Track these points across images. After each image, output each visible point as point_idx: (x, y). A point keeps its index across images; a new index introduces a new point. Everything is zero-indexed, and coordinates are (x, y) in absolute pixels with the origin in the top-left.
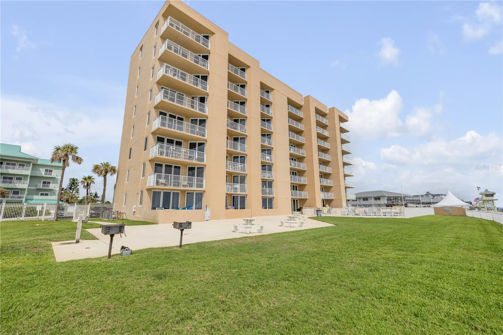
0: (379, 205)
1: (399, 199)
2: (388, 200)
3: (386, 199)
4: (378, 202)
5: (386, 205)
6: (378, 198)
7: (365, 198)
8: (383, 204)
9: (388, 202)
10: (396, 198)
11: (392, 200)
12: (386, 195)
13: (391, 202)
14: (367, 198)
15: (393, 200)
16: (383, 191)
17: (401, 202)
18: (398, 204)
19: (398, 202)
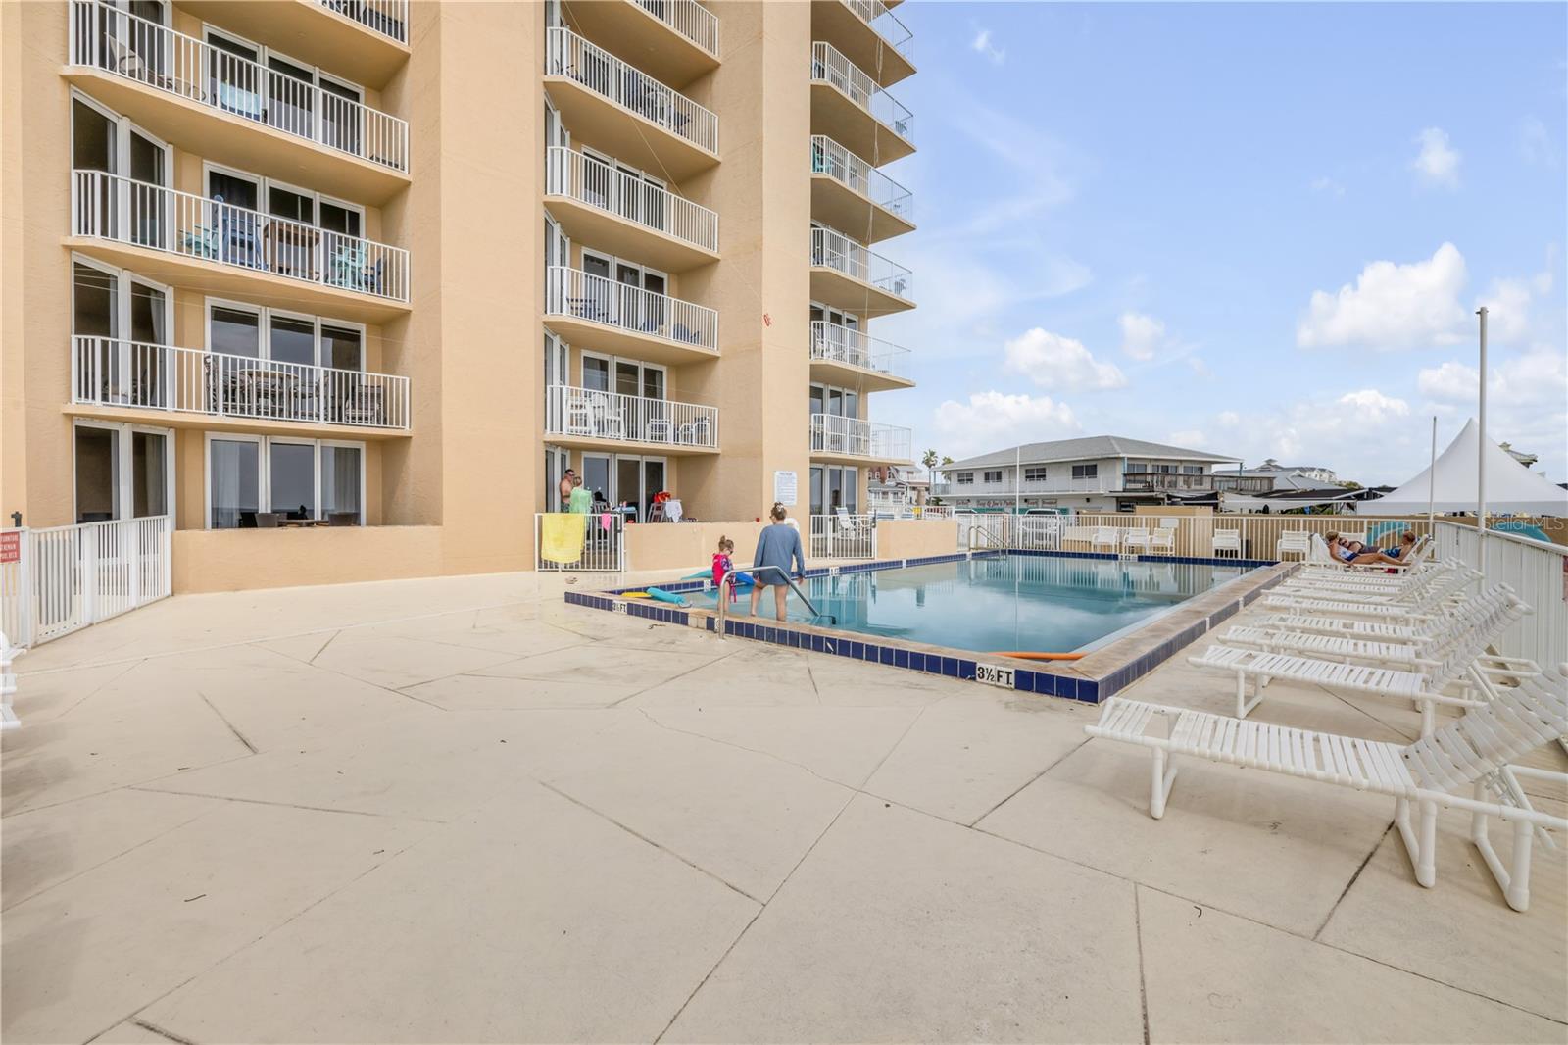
0: (1088, 500)
1: (1181, 471)
2: (1129, 477)
3: (1121, 469)
4: (1085, 486)
5: (1117, 498)
6: (1085, 469)
7: (1032, 471)
8: (1108, 494)
9: (1129, 486)
10: (1166, 468)
11: (1149, 479)
12: (1121, 455)
13: (1140, 486)
14: (1044, 470)
15: (1153, 474)
16: (1115, 438)
17: (1185, 487)
18: (1170, 497)
19: (1173, 485)
